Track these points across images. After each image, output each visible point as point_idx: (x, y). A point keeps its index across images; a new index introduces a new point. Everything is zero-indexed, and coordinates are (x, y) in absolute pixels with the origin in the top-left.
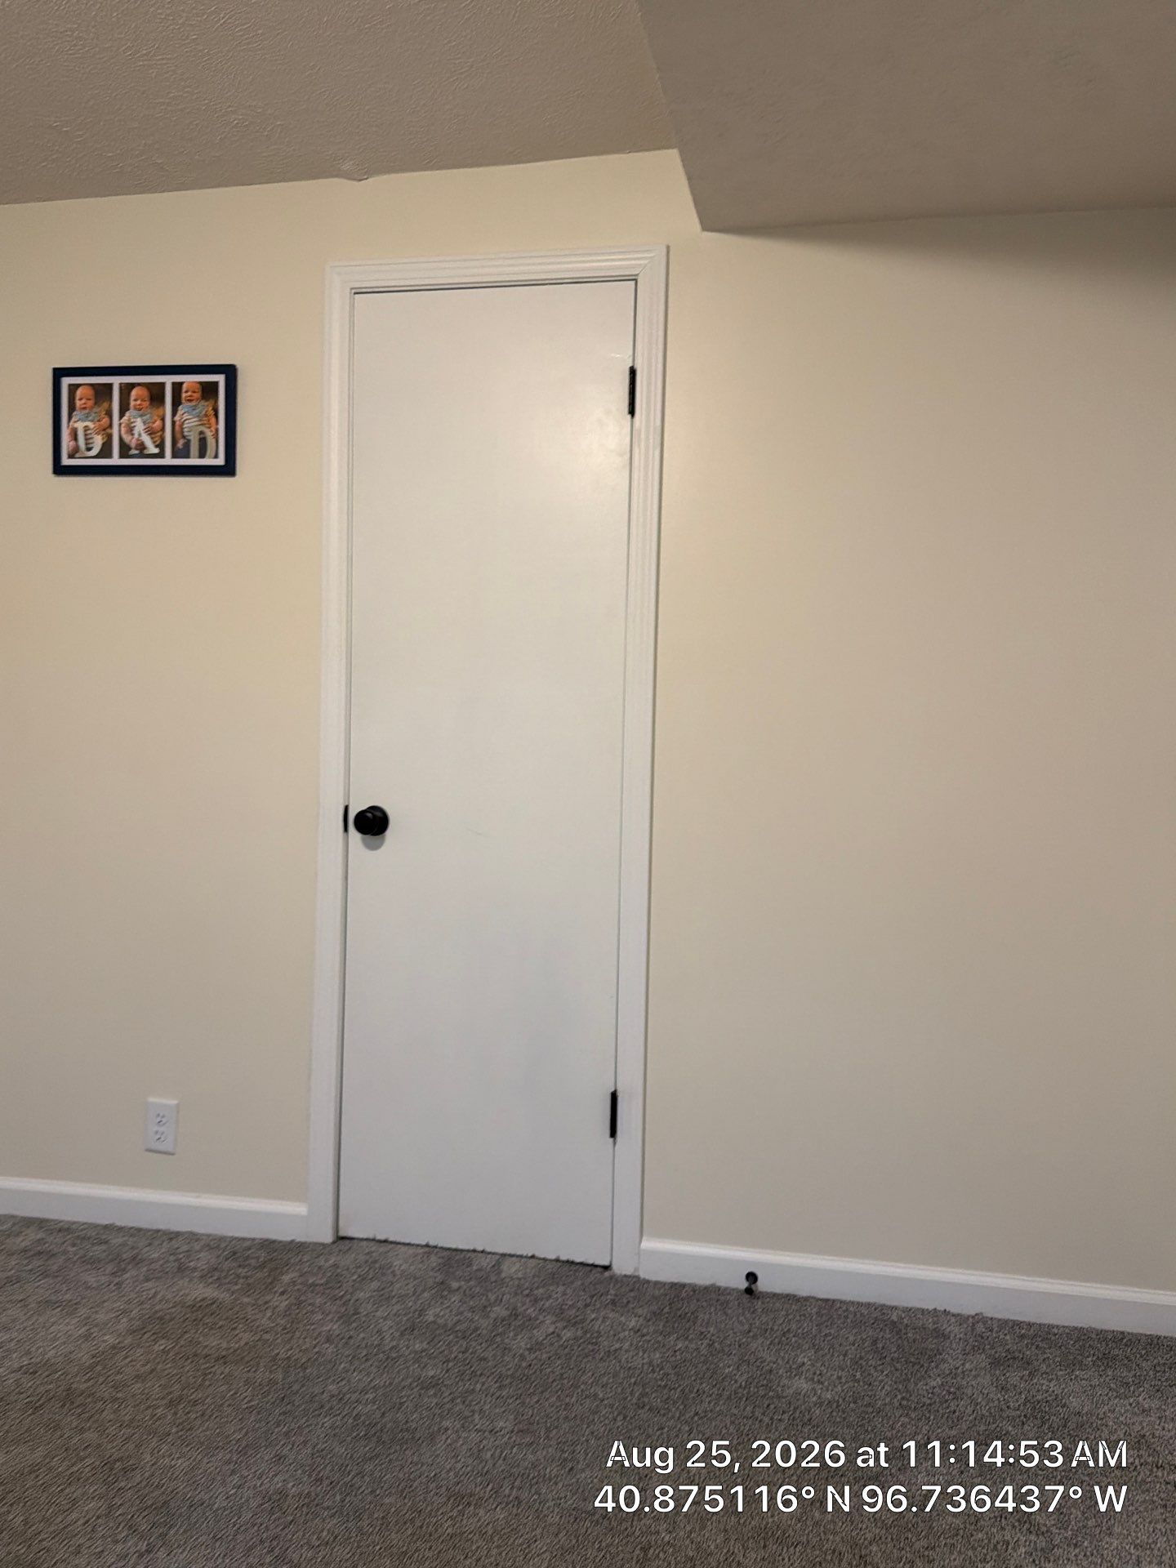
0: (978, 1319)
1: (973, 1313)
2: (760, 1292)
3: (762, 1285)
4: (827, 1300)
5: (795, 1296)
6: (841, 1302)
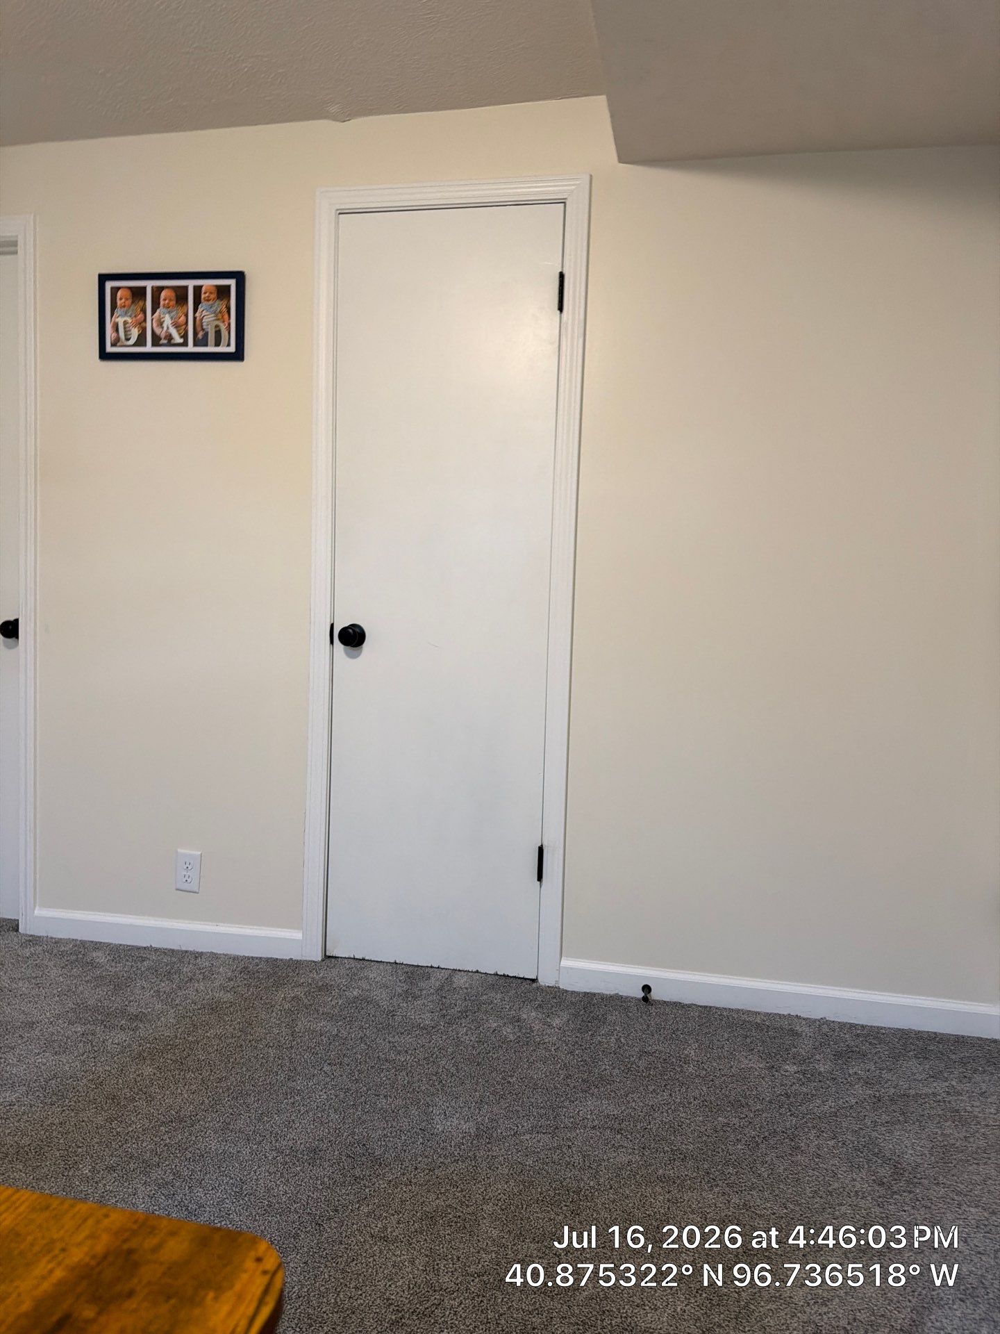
0: (823, 1022)
1: (819, 1017)
2: (654, 1001)
3: (655, 995)
4: (706, 1007)
5: (680, 1003)
6: (716, 1008)
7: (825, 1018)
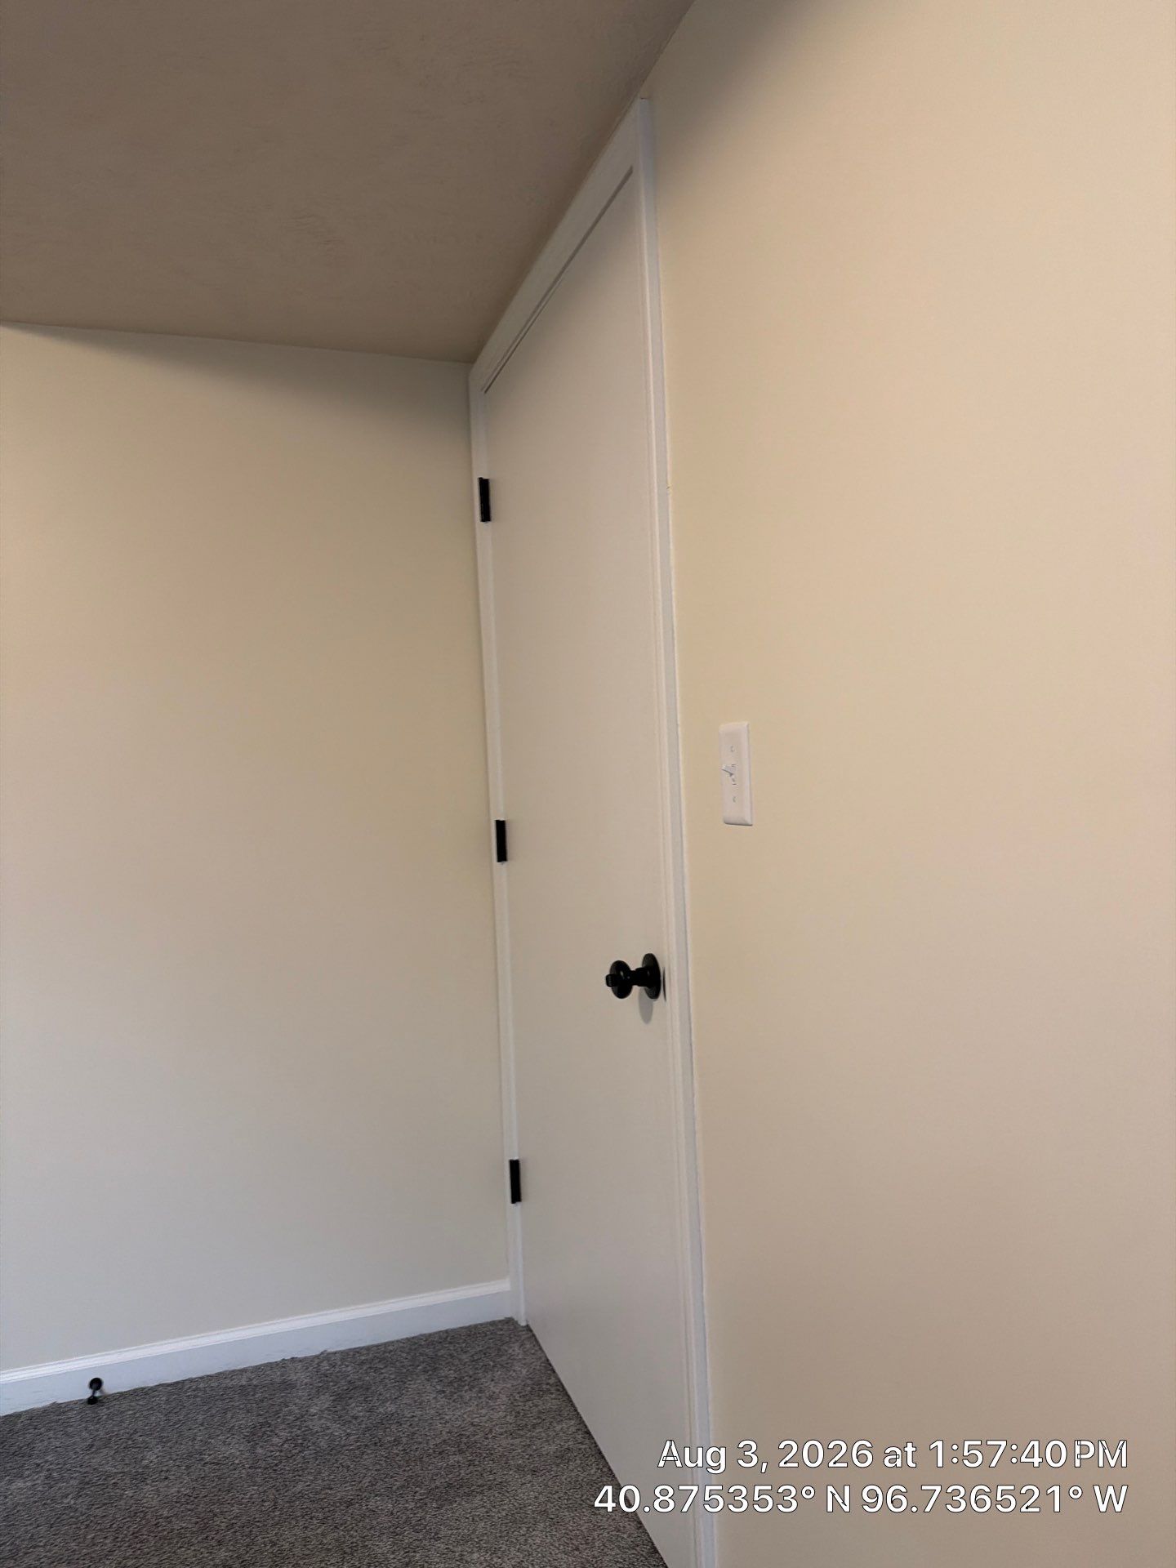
0: (325, 1357)
1: (318, 1353)
2: (106, 1397)
3: (109, 1387)
4: (177, 1383)
5: (143, 1389)
6: (191, 1380)
7: (325, 1351)
